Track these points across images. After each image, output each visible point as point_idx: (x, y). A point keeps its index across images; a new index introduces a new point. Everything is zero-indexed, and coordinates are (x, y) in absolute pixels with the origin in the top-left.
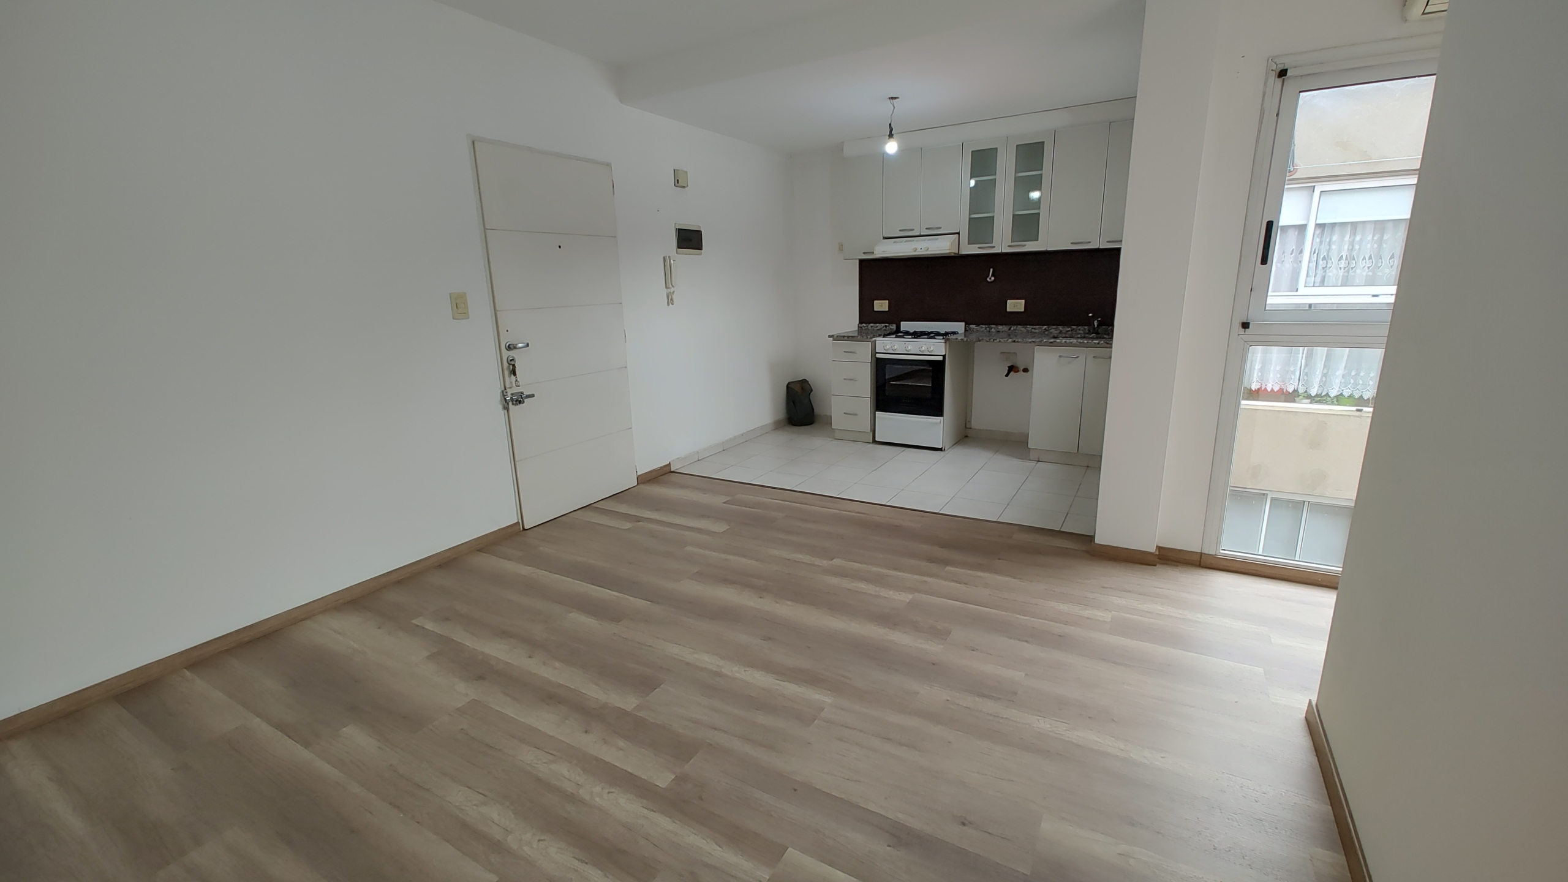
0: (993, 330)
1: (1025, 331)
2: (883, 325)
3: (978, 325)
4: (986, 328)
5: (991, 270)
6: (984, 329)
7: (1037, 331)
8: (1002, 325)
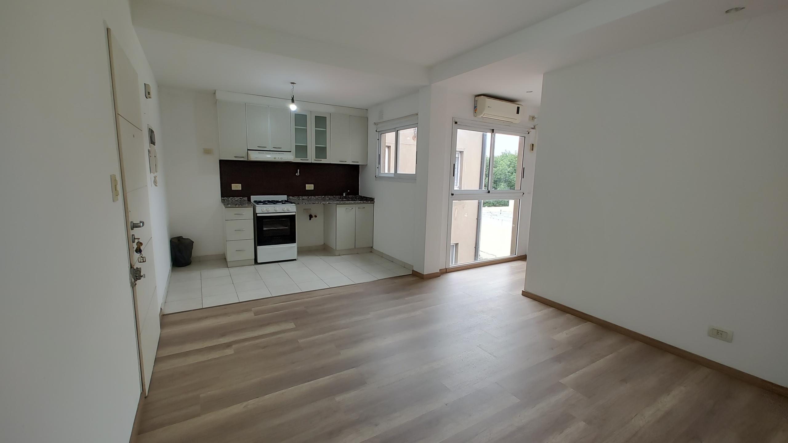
0: (301, 199)
1: (315, 199)
2: (239, 198)
3: (293, 196)
4: (297, 198)
5: (298, 170)
6: (296, 198)
7: (320, 198)
8: (305, 196)
